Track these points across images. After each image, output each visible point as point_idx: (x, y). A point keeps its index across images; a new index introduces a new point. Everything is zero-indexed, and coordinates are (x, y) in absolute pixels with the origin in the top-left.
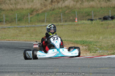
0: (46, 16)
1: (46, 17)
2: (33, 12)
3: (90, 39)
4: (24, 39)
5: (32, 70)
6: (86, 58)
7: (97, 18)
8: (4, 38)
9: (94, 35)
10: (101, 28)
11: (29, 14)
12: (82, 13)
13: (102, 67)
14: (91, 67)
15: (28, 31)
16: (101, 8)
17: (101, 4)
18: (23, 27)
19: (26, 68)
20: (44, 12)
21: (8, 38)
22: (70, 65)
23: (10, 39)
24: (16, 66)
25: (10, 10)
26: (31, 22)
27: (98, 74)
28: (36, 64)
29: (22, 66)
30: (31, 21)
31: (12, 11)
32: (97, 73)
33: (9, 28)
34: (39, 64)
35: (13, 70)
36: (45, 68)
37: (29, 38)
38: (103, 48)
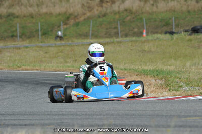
0: (91, 26)
1: (91, 29)
2: (68, 20)
3: (169, 67)
4: (52, 67)
5: (66, 121)
6: (162, 101)
7: (182, 29)
8: (18, 65)
9: (175, 60)
10: (188, 47)
11: (61, 22)
12: (155, 21)
13: (190, 117)
14: (171, 115)
15: (60, 54)
16: (189, 12)
17: (188, 6)
18: (51, 47)
19: (56, 117)
20: (89, 18)
21: (26, 66)
22: (133, 112)
23: (29, 67)
24: (39, 115)
25: (28, 16)
26: (66, 37)
27: (182, 129)
28: (73, 110)
29: (48, 114)
30: (65, 35)
31: (32, 17)
32: (181, 127)
33: (27, 47)
34: (79, 110)
35: (33, 122)
36: (89, 119)
37: (61, 65)
38: (191, 83)
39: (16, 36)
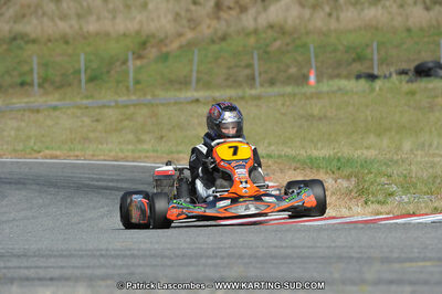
0: (196, 62)
2: (144, 49)
3: (365, 152)
4: (111, 151)
6: (351, 225)
7: (393, 69)
8: (36, 148)
9: (378, 135)
10: (406, 108)
11: (130, 54)
12: (335, 51)
13: (411, 260)
15: (126, 123)
16: (409, 30)
17: (407, 17)
18: (108, 107)
19: (120, 262)
20: (190, 45)
21: (52, 149)
22: (288, 251)
23: (58, 153)
24: (81, 256)
25: (57, 40)
26: (139, 87)
27: (393, 288)
28: (156, 246)
29: (102, 256)
30: (137, 82)
31: (67, 43)
32: (391, 282)
33: (55, 108)
34: (169, 246)
35: (68, 272)
36: (190, 265)
37: (130, 147)
38: (415, 186)
39: (31, 84)
